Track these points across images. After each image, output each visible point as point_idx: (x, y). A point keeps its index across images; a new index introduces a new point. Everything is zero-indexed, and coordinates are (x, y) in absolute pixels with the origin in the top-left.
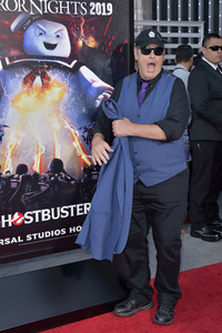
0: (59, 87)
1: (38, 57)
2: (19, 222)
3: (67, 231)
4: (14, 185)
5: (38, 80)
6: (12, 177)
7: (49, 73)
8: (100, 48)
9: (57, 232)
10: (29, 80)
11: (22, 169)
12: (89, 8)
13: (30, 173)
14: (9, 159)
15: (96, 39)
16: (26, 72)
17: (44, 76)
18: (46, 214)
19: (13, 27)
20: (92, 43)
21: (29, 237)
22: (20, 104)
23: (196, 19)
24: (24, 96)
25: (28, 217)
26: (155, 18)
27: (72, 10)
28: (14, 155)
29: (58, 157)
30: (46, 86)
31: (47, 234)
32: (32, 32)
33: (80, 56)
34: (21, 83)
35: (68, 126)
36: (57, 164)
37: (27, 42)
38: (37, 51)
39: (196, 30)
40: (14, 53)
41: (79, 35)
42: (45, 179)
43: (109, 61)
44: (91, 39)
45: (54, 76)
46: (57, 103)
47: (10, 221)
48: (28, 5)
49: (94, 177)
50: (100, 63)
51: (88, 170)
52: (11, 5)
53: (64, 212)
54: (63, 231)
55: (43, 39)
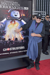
1: (13, 18)
2: (9, 50)
3: (18, 52)
4: (8, 43)
5: (13, 22)
6: (7, 41)
7: (15, 21)
8: (26, 16)
10: (11, 22)
11: (9, 39)
12: (24, 8)
13: (11, 40)
14: (7, 37)
15: (25, 14)
16: (11, 21)
17: (14, 21)
18: (14, 49)
19: (9, 11)
20: (24, 15)
21: (10, 53)
22: (9, 27)
23: (44, 11)
24: (10, 25)
25: (10, 49)
26: (36, 11)
27: (20, 9)
28: (8, 37)
29: (17, 37)
30: (15, 23)
31: (14, 52)
32: (12, 13)
33: (22, 18)
34: (10, 23)
36: (16, 39)
37: (11, 15)
38: (13, 16)
39: (44, 13)
40: (9, 17)
41: (21, 13)
42: (14, 42)
43: (27, 19)
44: (24, 14)
45: (16, 21)
46: (17, 27)
47: (7, 50)
48: (12, 7)
49: (24, 42)
50: (25, 19)
51: (22, 40)
52: (9, 7)
53: (17, 48)
54: (17, 52)
55: (14, 14)
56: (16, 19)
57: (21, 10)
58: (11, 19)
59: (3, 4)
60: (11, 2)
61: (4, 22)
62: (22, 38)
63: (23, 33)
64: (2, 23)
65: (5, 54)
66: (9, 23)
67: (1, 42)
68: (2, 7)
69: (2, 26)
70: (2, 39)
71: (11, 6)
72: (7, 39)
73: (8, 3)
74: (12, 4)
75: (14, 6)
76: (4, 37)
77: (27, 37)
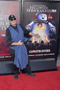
0: (44, 26)
4: (34, 45)
7: (42, 24)
8: (53, 19)
9: (41, 55)
10: (38, 25)
12: (51, 11)
13: (37, 43)
14: (33, 40)
17: (41, 24)
18: (39, 51)
19: (36, 15)
20: (51, 18)
21: (36, 55)
22: (36, 30)
24: (37, 28)
25: (36, 51)
27: (48, 11)
29: (43, 40)
30: (41, 26)
31: (39, 55)
32: (40, 16)
33: (49, 20)
35: (45, 34)
37: (39, 18)
40: (36, 20)
42: (40, 44)
43: (55, 21)
44: (51, 17)
45: (43, 24)
46: (43, 30)
47: (33, 52)
48: (39, 11)
49: (50, 45)
50: (53, 22)
51: (48, 43)
52: (36, 11)
53: (43, 51)
54: (43, 55)
55: (42, 17)
56: (43, 22)
57: (49, 13)
58: (38, 22)
59: (31, 8)
60: (39, 6)
61: (31, 25)
62: (48, 41)
63: (49, 36)
64: (30, 26)
65: (31, 55)
66: (36, 26)
67: (28, 44)
68: (31, 10)
69: (29, 29)
70: (29, 42)
71: (39, 9)
72: (33, 42)
73: (36, 7)
74: (40, 7)
75: (42, 9)
76: (31, 39)
77: (54, 40)
